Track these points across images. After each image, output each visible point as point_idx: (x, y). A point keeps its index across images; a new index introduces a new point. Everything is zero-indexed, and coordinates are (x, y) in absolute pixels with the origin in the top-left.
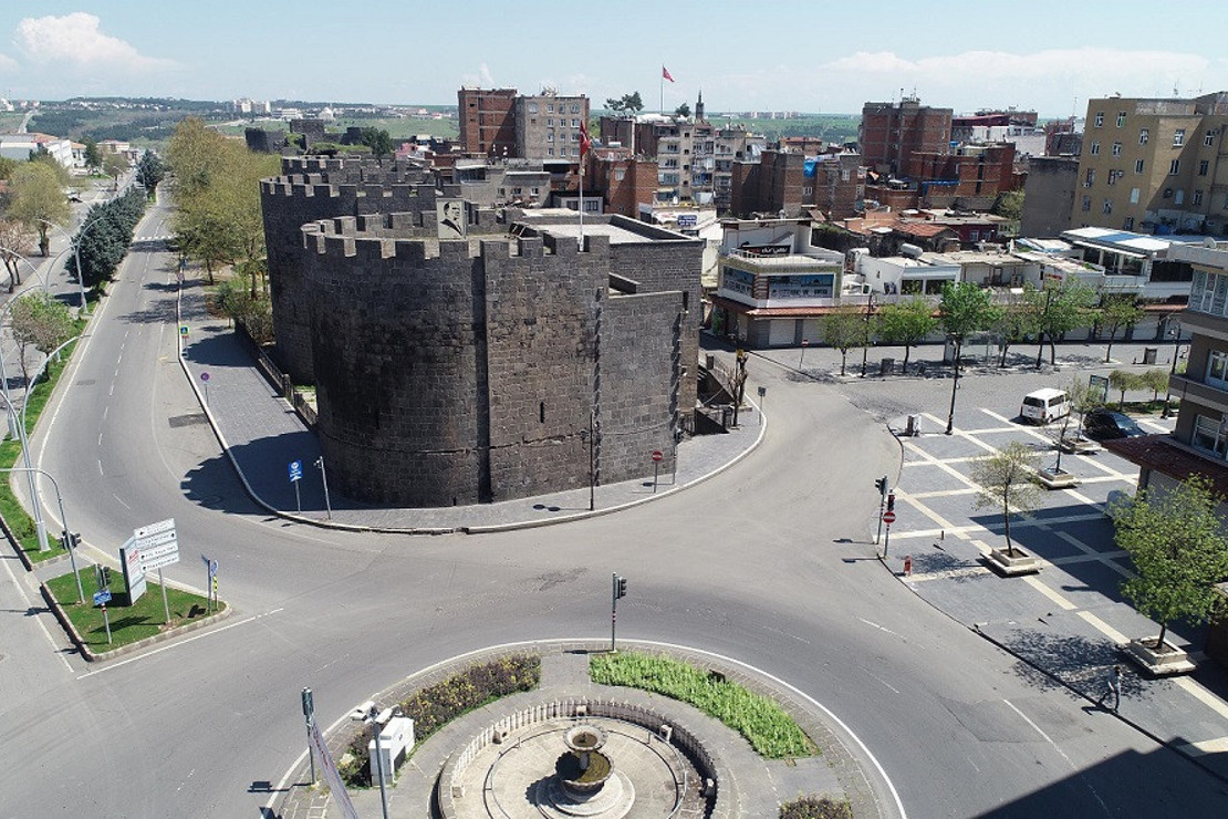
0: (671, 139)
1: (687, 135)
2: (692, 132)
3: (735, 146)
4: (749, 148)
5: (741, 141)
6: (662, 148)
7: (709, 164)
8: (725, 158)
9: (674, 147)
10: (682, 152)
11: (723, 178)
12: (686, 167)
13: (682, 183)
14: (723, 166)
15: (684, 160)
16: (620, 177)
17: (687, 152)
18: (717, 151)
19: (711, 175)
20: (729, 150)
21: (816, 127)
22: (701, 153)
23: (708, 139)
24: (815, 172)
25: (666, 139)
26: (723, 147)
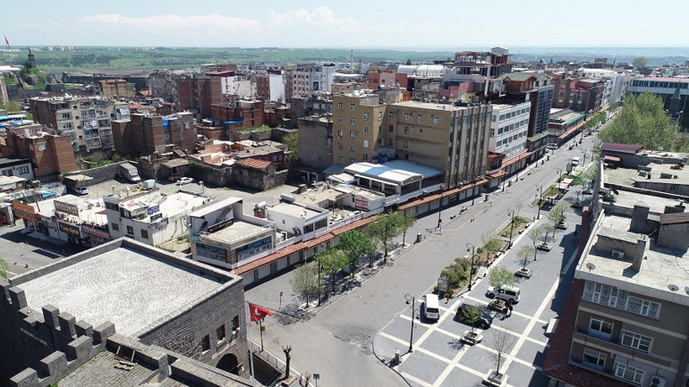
0: (65, 111)
1: (75, 107)
2: (78, 105)
3: (109, 111)
4: (118, 111)
5: (112, 107)
6: (59, 117)
7: (94, 124)
8: (104, 118)
9: (67, 116)
10: (74, 118)
11: (105, 131)
12: (79, 127)
13: (78, 137)
14: (104, 123)
15: (77, 123)
16: (42, 148)
17: (77, 118)
18: (98, 115)
19: (97, 130)
20: (105, 113)
21: (91, 55)
22: (88, 116)
23: (90, 108)
24: (169, 126)
25: (60, 112)
26: (101, 112)
